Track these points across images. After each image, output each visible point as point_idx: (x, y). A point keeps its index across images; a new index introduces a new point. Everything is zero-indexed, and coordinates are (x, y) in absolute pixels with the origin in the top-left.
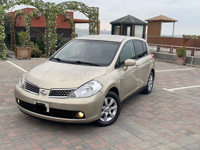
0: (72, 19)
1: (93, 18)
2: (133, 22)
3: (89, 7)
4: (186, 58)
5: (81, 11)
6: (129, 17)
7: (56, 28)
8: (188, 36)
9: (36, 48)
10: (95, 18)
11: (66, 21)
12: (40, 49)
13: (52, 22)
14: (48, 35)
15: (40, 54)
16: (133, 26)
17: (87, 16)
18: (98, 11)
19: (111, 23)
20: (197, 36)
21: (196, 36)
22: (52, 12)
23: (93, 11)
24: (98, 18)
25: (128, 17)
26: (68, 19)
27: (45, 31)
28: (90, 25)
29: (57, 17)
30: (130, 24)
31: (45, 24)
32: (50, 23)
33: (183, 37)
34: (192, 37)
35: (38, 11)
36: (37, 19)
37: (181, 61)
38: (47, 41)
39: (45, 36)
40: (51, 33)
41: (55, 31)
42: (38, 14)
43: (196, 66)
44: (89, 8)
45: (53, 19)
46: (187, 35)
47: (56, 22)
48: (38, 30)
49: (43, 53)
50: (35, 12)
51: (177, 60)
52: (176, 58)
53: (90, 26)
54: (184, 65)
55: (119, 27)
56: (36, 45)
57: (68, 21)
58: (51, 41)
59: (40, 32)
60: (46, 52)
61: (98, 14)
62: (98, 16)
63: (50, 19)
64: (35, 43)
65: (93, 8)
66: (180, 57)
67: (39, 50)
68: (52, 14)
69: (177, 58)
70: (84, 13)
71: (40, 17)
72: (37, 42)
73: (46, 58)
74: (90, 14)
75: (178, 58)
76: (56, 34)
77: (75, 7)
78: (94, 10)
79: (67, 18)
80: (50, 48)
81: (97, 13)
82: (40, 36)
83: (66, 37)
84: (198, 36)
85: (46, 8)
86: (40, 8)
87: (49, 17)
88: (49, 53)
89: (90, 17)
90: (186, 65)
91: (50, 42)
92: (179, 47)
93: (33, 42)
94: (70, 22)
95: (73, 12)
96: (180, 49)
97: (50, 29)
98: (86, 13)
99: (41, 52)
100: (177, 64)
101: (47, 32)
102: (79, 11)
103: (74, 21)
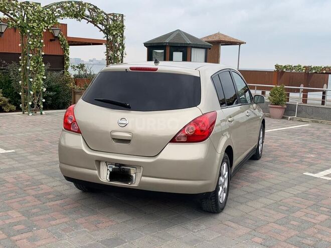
0: (64, 37)
1: (114, 33)
2: (189, 42)
3: (105, 14)
4: (285, 107)
5: (90, 21)
6: (179, 33)
7: (43, 53)
8: (285, 67)
10: (116, 34)
11: (54, 40)
12: (5, 94)
13: (35, 40)
14: (28, 68)
15: (4, 105)
16: (189, 49)
17: (101, 30)
18: (122, 21)
19: (146, 45)
20: (303, 66)
21: (300, 66)
22: (34, 21)
23: (113, 20)
24: (122, 34)
25: (177, 34)
26: (57, 38)
27: (20, 60)
28: (107, 47)
29: (45, 31)
30: (183, 45)
31: (20, 45)
32: (30, 43)
33: (276, 70)
34: (293, 69)
37: (278, 112)
38: (25, 79)
39: (20, 70)
40: (34, 62)
41: (41, 59)
43: (304, 120)
44: (105, 16)
45: (37, 34)
46: (284, 65)
47: (42, 41)
49: (10, 102)
51: (271, 110)
52: (269, 105)
53: (107, 50)
54: (283, 118)
55: (163, 51)
57: (56, 42)
58: (31, 78)
59: (4, 62)
60: (22, 100)
61: (123, 26)
62: (123, 31)
63: (30, 34)
65: (114, 15)
66: (276, 104)
67: (3, 96)
68: (35, 25)
70: (95, 25)
71: (3, 33)
73: (24, 113)
74: (108, 27)
75: (273, 106)
76: (44, 65)
77: (80, 12)
78: (115, 18)
79: (56, 35)
80: (32, 93)
81: (121, 24)
82: (4, 69)
83: (55, 70)
84: (303, 68)
85: (22, 12)
86: (10, 12)
87: (28, 31)
88: (30, 103)
89: (107, 31)
90: (287, 118)
91: (31, 80)
92: (273, 87)
94: (61, 43)
95: (66, 24)
96: (276, 89)
97: (31, 55)
98: (100, 24)
99: (7, 100)
100: (270, 117)
101: (24, 60)
102: (87, 20)
103: (69, 42)
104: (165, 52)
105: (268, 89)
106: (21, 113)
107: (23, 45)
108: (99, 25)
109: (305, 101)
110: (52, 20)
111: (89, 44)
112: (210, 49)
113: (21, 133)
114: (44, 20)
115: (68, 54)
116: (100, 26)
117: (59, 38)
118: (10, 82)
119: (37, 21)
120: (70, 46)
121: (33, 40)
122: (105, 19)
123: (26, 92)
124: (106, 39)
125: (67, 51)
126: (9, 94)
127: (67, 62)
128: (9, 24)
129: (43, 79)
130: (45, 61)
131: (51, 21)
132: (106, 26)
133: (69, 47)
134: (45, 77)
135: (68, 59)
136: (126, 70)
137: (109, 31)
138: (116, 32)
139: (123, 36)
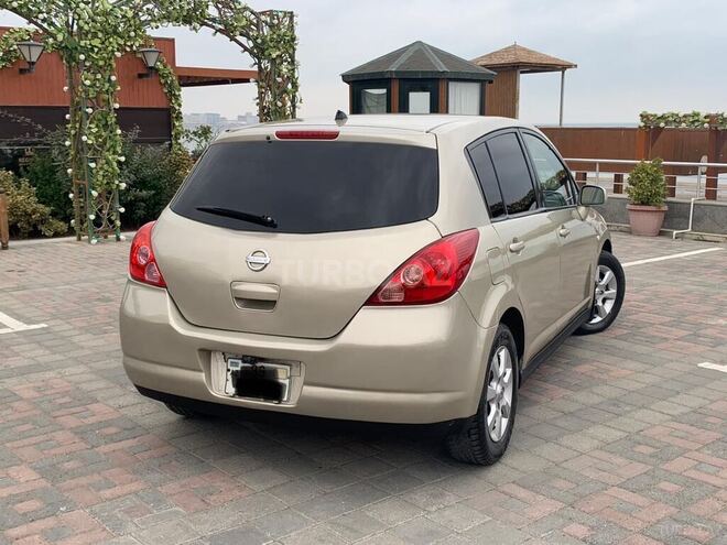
0: (169, 67)
1: (274, 56)
2: (442, 67)
3: (252, 13)
4: (665, 208)
5: (220, 31)
6: (419, 49)
7: (117, 106)
8: (662, 117)
9: (25, 197)
10: (280, 56)
11: (147, 75)
12: (43, 198)
13: (99, 76)
14: (84, 138)
15: (43, 222)
16: (442, 86)
17: (246, 49)
18: (291, 28)
19: (346, 78)
20: (703, 114)
21: (698, 115)
22: (95, 36)
23: (271, 26)
24: (292, 57)
25: (417, 51)
26: (154, 70)
27: (68, 122)
28: (260, 87)
29: (118, 54)
30: (430, 77)
31: (66, 88)
32: (88, 83)
33: (642, 124)
34: (680, 122)
35: (23, 40)
36: (22, 71)
37: (650, 220)
38: (79, 163)
39: (67, 143)
40: (97, 126)
41: (112, 119)
42: (25, 50)
43: (708, 238)
44: (253, 17)
45: (101, 63)
46: (660, 114)
47: (113, 78)
48: (28, 120)
49: (54, 214)
50: (11, 41)
51: (632, 216)
52: (628, 206)
53: (260, 93)
54: (661, 234)
55: (384, 91)
56: (25, 182)
57: (152, 79)
58: (94, 160)
59: (40, 127)
60: (76, 211)
61: (293, 39)
62: (294, 50)
63: (88, 64)
64: (18, 175)
65: (271, 14)
66: (643, 204)
67: (39, 202)
68: (96, 42)
69: (633, 207)
70: (233, 39)
71: (33, 63)
72: (28, 172)
73: (79, 239)
74: (259, 41)
75: (638, 208)
76: (119, 132)
77: (195, 10)
78: (276, 22)
79: (151, 64)
80: (95, 193)
81: (289, 33)
82: (40, 143)
83: (153, 143)
84: (705, 117)
85: (67, 15)
86: (41, 16)
87: (82, 57)
88: (92, 217)
89: (259, 51)
90: (669, 235)
91: (93, 165)
92: (635, 165)
93: (7, 170)
94: (163, 81)
95: (173, 40)
96: (643, 169)
97: (90, 110)
98: (241, 35)
99: (47, 210)
100: (630, 233)
101: (75, 122)
102: (213, 27)
103: (180, 78)
104: (389, 94)
105: (626, 168)
106: (75, 238)
107: (72, 88)
108: (239, 38)
109: (711, 195)
110: (135, 31)
111: (225, 82)
112: (491, 82)
113: (68, 284)
114: (115, 32)
115: (180, 105)
116: (243, 40)
117: (157, 70)
118: (53, 171)
119: (100, 35)
120: (182, 88)
121: (93, 77)
122: (252, 23)
123: (82, 192)
124: (256, 68)
125: (177, 98)
126: (52, 197)
127: (177, 124)
128: (47, 43)
129: (119, 162)
130: (121, 123)
131: (132, 34)
132: (255, 40)
133: (180, 90)
134: (123, 159)
135: (179, 117)
136: (268, 138)
137: (263, 51)
138: (278, 53)
139: (293, 61)
